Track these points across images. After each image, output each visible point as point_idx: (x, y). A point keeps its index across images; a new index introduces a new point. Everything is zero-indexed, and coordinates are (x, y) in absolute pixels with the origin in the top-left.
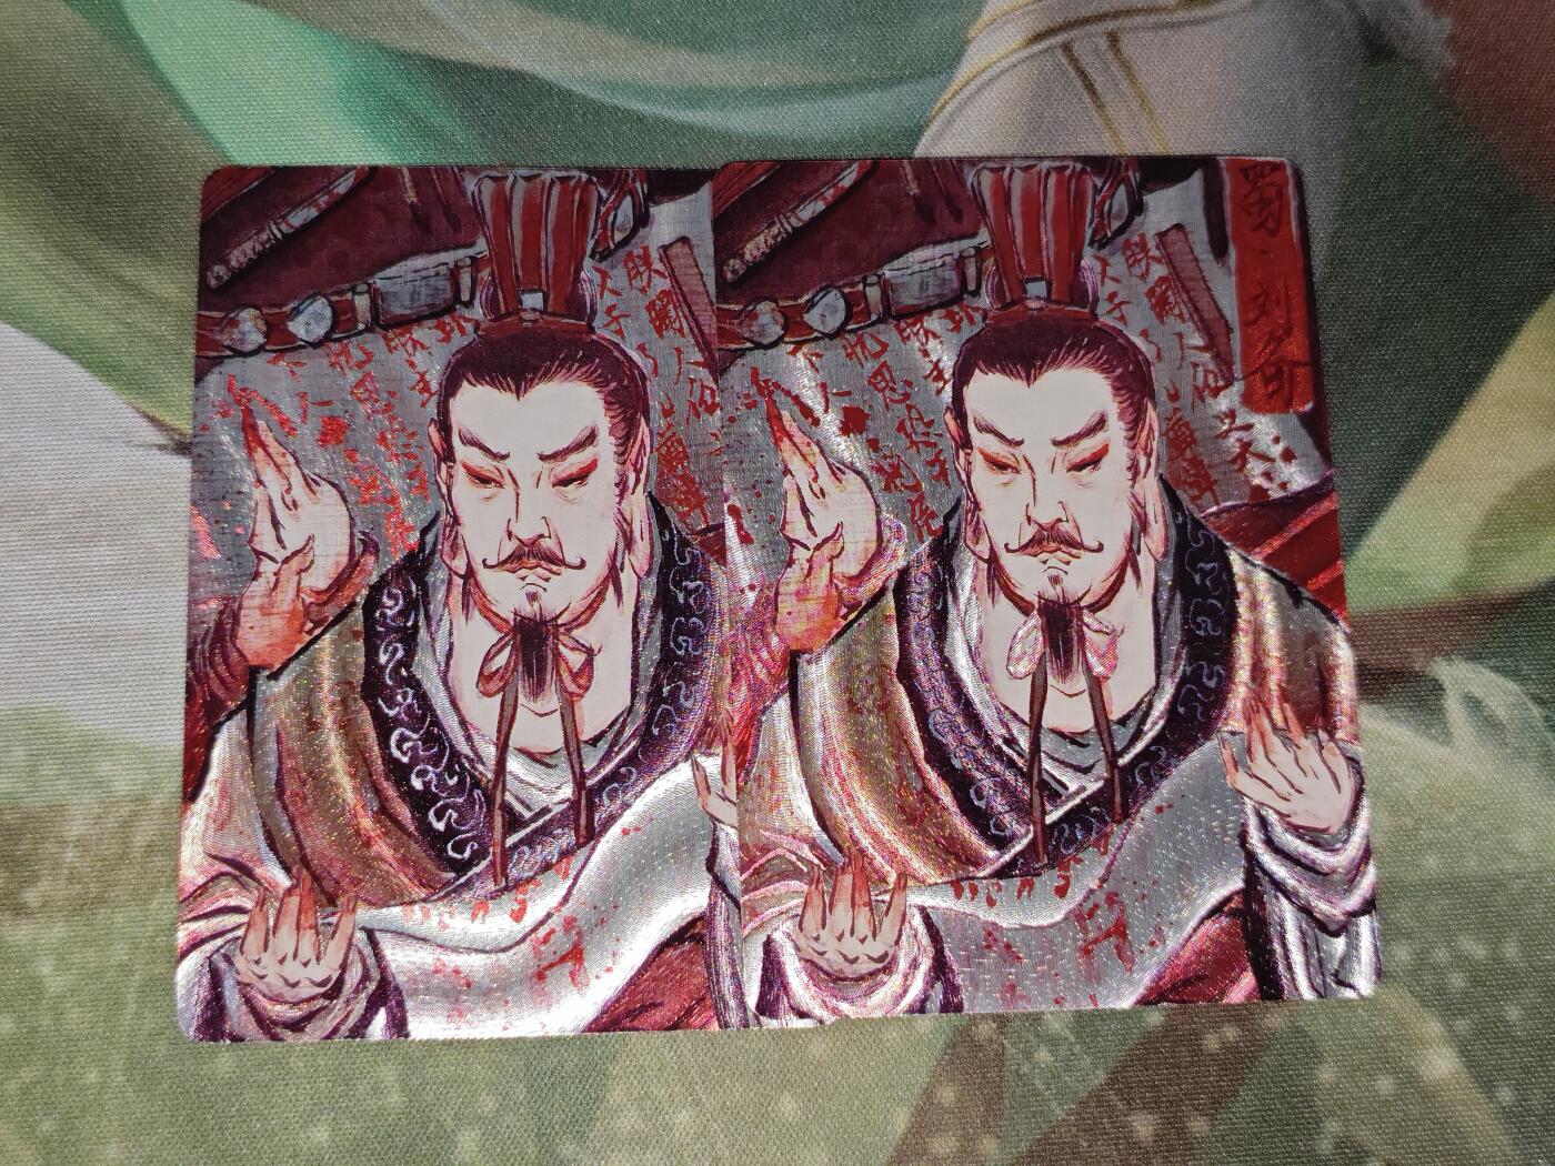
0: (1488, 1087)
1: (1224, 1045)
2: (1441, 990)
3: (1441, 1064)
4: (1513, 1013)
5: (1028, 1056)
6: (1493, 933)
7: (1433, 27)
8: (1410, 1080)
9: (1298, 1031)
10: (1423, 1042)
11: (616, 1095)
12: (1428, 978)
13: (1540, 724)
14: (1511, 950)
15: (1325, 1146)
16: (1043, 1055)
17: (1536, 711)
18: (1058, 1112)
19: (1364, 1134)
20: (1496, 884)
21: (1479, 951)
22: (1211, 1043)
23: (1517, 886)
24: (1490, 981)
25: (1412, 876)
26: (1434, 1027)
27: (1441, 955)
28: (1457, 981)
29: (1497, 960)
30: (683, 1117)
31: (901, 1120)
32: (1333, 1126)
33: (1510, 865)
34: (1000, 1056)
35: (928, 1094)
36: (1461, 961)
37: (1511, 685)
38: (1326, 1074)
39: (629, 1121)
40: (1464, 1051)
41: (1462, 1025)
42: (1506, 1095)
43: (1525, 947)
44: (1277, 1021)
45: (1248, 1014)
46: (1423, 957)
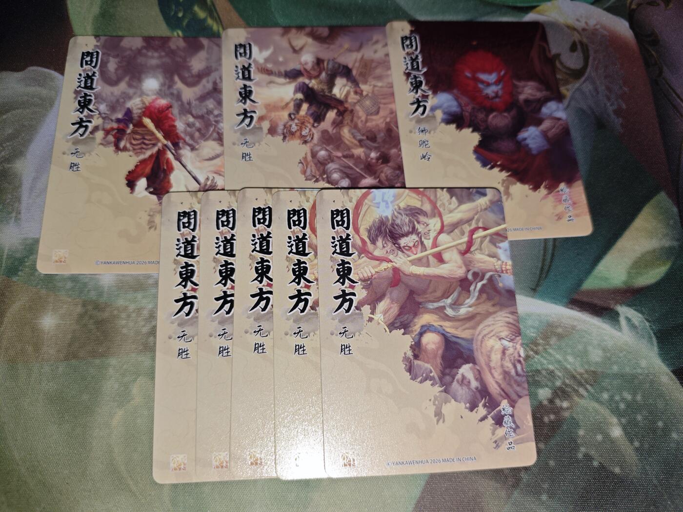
0: (631, 441)
1: (550, 420)
2: (617, 407)
3: (617, 432)
4: (639, 418)
6: (634, 395)
7: (616, 121)
8: (607, 436)
9: (573, 418)
10: (611, 424)
12: (614, 405)
13: (648, 328)
14: (639, 398)
15: (580, 456)
17: (647, 324)
19: (593, 453)
20: (634, 377)
21: (629, 397)
22: (546, 419)
23: (641, 377)
24: (632, 407)
25: (609, 372)
26: (615, 420)
27: (617, 398)
28: (622, 406)
29: (635, 400)
32: (583, 449)
33: (639, 371)
36: (623, 399)
37: (640, 315)
38: (581, 433)
40: (624, 428)
41: (624, 420)
42: (637, 444)
43: (643, 396)
44: (566, 414)
45: (557, 411)
46: (612, 398)
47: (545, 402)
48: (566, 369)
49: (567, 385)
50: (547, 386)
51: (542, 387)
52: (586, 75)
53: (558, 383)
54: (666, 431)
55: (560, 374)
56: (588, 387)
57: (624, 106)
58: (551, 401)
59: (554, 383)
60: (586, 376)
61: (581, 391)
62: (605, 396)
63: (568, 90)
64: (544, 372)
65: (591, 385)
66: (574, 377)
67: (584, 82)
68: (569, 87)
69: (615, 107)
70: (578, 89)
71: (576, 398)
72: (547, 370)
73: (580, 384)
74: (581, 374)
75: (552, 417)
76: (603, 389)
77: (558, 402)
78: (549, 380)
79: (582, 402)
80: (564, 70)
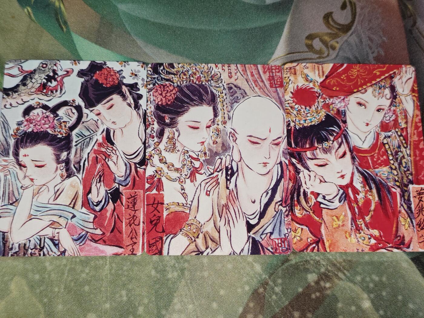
0: (377, 310)
1: (316, 297)
2: (368, 287)
3: (367, 304)
4: (384, 294)
5: (271, 297)
6: (380, 275)
8: (359, 307)
9: (334, 295)
10: (363, 299)
11: (176, 300)
12: (365, 285)
14: (384, 279)
16: (274, 297)
18: (277, 310)
20: (381, 263)
21: (377, 279)
22: (313, 296)
23: (386, 264)
24: (380, 285)
25: (362, 260)
26: (365, 296)
27: (368, 279)
28: (371, 285)
29: (381, 281)
30: (190, 306)
31: (241, 310)
33: (385, 259)
34: (264, 296)
35: (247, 305)
36: (372, 281)
38: (340, 305)
39: (178, 307)
40: (372, 302)
41: (372, 296)
42: (381, 312)
43: (388, 278)
44: (328, 292)
45: (322, 290)
46: (363, 280)
47: (313, 284)
48: (329, 259)
49: (329, 271)
50: (314, 272)
51: (311, 273)
52: (353, 28)
53: (323, 270)
54: (405, 303)
55: (324, 263)
56: (345, 271)
57: (383, 53)
58: (317, 283)
59: (319, 270)
60: (343, 264)
61: (340, 275)
62: (359, 278)
63: (337, 42)
64: (312, 262)
65: (348, 271)
66: (334, 265)
67: (351, 35)
68: (338, 40)
69: (375, 55)
70: (346, 41)
71: (336, 281)
72: (314, 260)
73: (339, 270)
74: (340, 263)
75: (318, 294)
76: (357, 273)
77: (322, 283)
78: (316, 268)
79: (341, 283)
80: (335, 26)
